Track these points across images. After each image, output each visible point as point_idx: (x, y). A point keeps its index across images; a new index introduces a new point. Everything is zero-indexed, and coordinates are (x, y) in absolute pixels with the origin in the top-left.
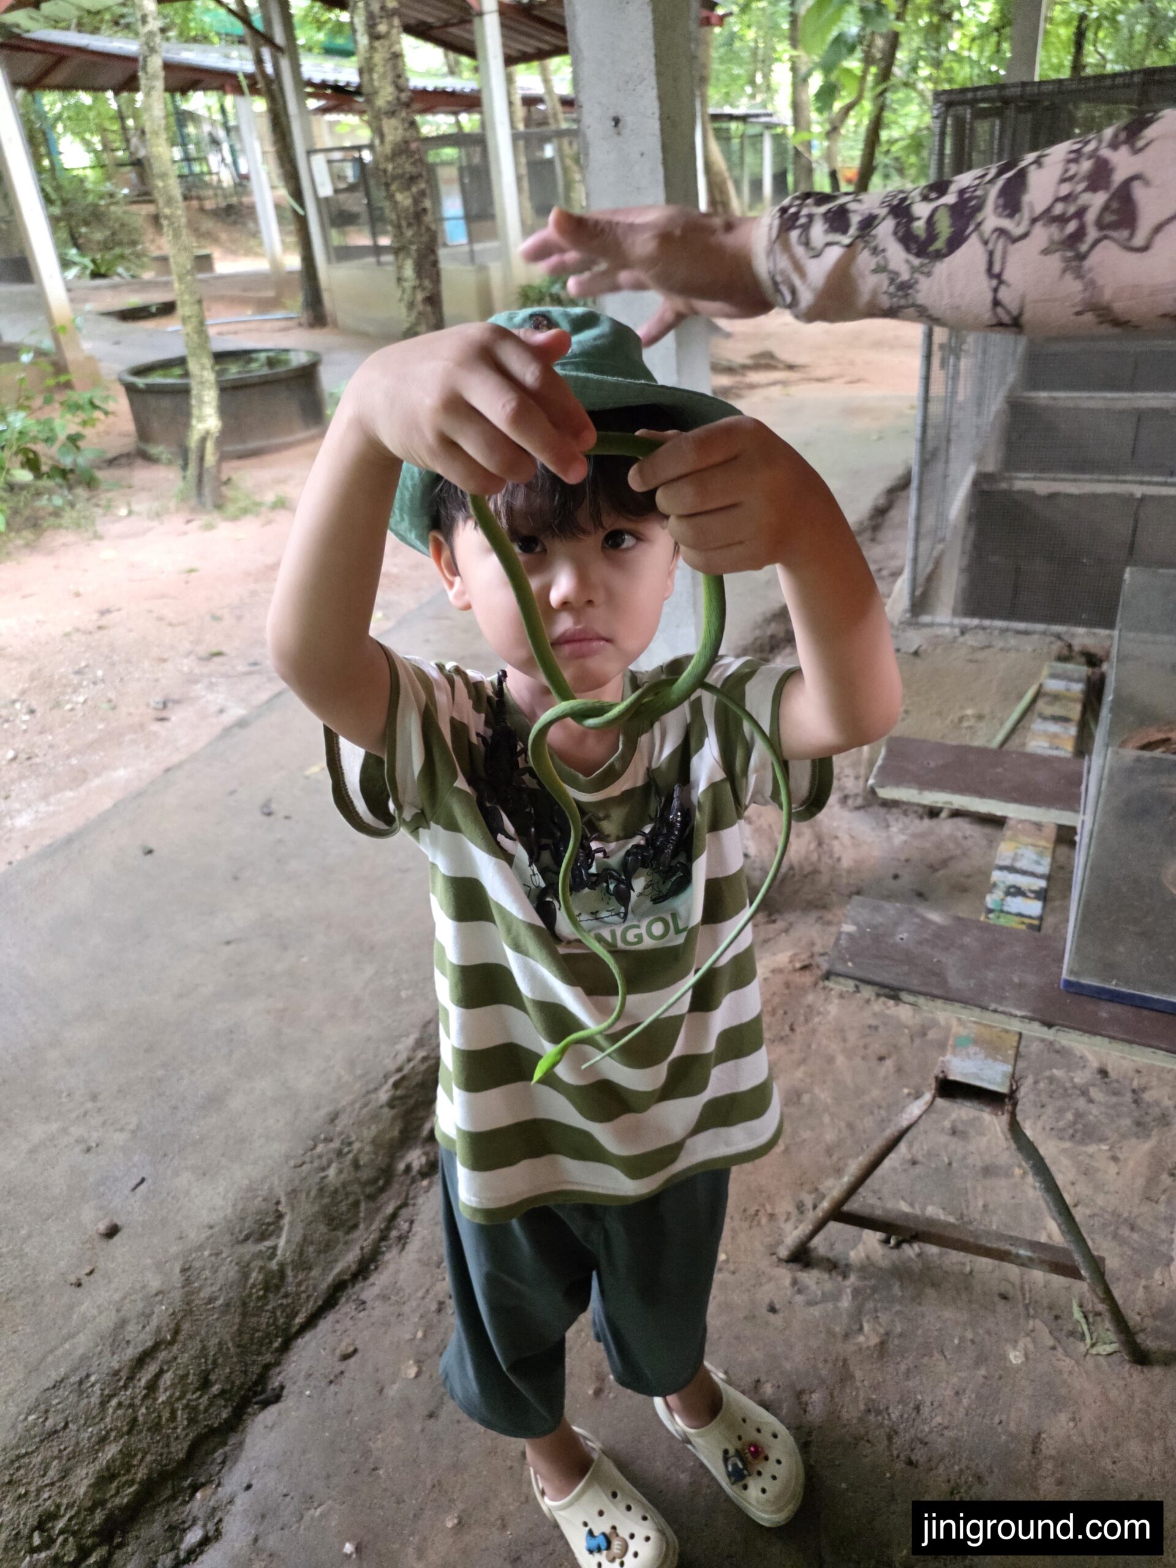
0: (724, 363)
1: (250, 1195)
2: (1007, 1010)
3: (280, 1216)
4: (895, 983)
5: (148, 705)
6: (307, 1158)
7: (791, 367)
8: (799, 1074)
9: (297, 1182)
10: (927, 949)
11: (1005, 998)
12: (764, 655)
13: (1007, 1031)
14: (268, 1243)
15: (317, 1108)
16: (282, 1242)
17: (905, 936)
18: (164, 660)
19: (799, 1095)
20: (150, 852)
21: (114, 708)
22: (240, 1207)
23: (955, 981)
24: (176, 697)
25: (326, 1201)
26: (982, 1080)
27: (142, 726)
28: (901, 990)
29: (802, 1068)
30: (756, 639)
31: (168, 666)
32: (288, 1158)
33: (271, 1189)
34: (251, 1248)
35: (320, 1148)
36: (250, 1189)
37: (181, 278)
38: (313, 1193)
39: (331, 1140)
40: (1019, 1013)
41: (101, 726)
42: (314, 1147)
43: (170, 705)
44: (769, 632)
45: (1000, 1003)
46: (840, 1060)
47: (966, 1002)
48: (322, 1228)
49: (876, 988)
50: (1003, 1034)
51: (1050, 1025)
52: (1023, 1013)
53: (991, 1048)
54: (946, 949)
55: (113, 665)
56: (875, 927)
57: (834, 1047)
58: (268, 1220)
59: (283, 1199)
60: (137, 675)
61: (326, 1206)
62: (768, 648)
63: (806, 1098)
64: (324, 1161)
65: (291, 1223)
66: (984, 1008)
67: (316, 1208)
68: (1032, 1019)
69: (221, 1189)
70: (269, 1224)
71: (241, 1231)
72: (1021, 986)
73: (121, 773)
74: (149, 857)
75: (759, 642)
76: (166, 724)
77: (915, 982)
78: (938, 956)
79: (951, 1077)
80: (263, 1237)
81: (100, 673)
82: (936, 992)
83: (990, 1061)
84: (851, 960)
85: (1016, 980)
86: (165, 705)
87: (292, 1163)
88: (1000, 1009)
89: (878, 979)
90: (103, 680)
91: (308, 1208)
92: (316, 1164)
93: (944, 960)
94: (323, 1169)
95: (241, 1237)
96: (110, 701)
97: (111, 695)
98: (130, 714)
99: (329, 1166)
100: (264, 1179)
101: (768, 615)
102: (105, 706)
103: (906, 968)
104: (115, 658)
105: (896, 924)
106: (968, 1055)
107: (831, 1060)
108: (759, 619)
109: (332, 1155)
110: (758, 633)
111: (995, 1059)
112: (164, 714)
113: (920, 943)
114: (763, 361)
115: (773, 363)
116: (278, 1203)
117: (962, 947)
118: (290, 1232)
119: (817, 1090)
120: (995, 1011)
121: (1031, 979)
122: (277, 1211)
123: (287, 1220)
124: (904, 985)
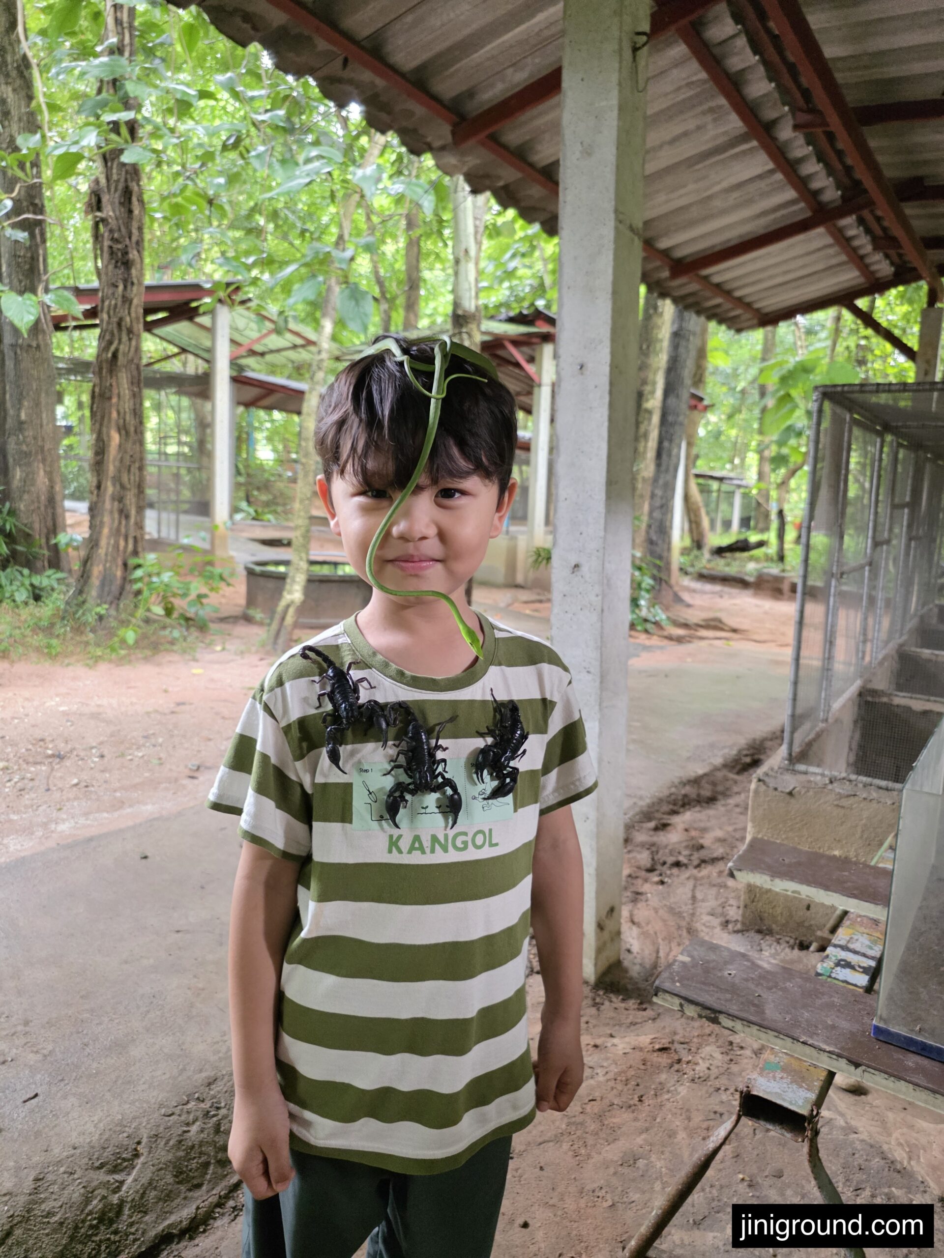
0: (683, 621)
1: (118, 1128)
2: (816, 1043)
3: (137, 1155)
4: (716, 1006)
5: (186, 766)
6: (177, 1111)
7: (734, 631)
8: (640, 1140)
9: (161, 1129)
10: (751, 985)
11: (818, 1035)
12: (675, 808)
13: (816, 1067)
14: (118, 1177)
15: (201, 1071)
16: (130, 1179)
17: (733, 972)
18: (210, 740)
19: (635, 1161)
20: (146, 857)
21: (161, 764)
22: (105, 1137)
23: (771, 1013)
24: (208, 764)
25: (182, 1154)
26: (784, 1100)
27: (176, 780)
28: (720, 1012)
29: (644, 1136)
30: (671, 794)
31: (211, 744)
32: (161, 1106)
33: (137, 1128)
34: (102, 1176)
35: (192, 1104)
36: (120, 1124)
37: (302, 501)
38: (171, 1143)
39: (203, 1101)
40: (828, 1048)
41: (147, 775)
42: (188, 1102)
43: (202, 769)
44: (683, 792)
45: (811, 1037)
46: (682, 1135)
47: (779, 1032)
48: (169, 1179)
49: (698, 1009)
50: (812, 1068)
51: (857, 1065)
52: (831, 1049)
53: (799, 1077)
54: (770, 989)
55: (172, 736)
56: (708, 962)
57: (678, 1123)
58: (124, 1156)
59: (144, 1140)
60: (186, 745)
61: (179, 1159)
62: (680, 803)
63: (641, 1163)
64: (191, 1117)
65: (144, 1164)
66: (795, 1039)
67: (170, 1157)
68: (839, 1056)
69: (96, 1118)
70: (124, 1160)
71: (98, 1159)
72: (833, 1027)
73: (149, 807)
74: (144, 861)
75: (673, 797)
76: (195, 781)
77: (734, 1009)
78: (759, 991)
79: (755, 1092)
80: (115, 1170)
81: (160, 740)
82: (752, 1018)
83: (795, 1086)
84: (679, 981)
85: (830, 1022)
86: (198, 768)
87: (163, 1111)
88: (810, 1042)
89: (700, 999)
90: (161, 745)
91: (164, 1155)
92: (183, 1118)
93: (764, 995)
94: (188, 1124)
95: (97, 1164)
96: (160, 759)
97: (162, 755)
98: (171, 770)
99: (194, 1122)
100: (134, 1118)
101: (684, 780)
102: (155, 761)
103: (728, 996)
104: (176, 732)
105: (726, 963)
106: (774, 1078)
107: (672, 1134)
108: (676, 781)
109: (200, 1114)
110: (673, 790)
111: (801, 1087)
112: (195, 774)
113: (747, 980)
114: (712, 623)
115: (720, 625)
116: (139, 1143)
117: (785, 990)
118: (141, 1171)
119: (653, 1158)
120: (804, 1043)
121: (845, 1025)
122: (136, 1149)
123: (142, 1159)
124: (723, 1009)
